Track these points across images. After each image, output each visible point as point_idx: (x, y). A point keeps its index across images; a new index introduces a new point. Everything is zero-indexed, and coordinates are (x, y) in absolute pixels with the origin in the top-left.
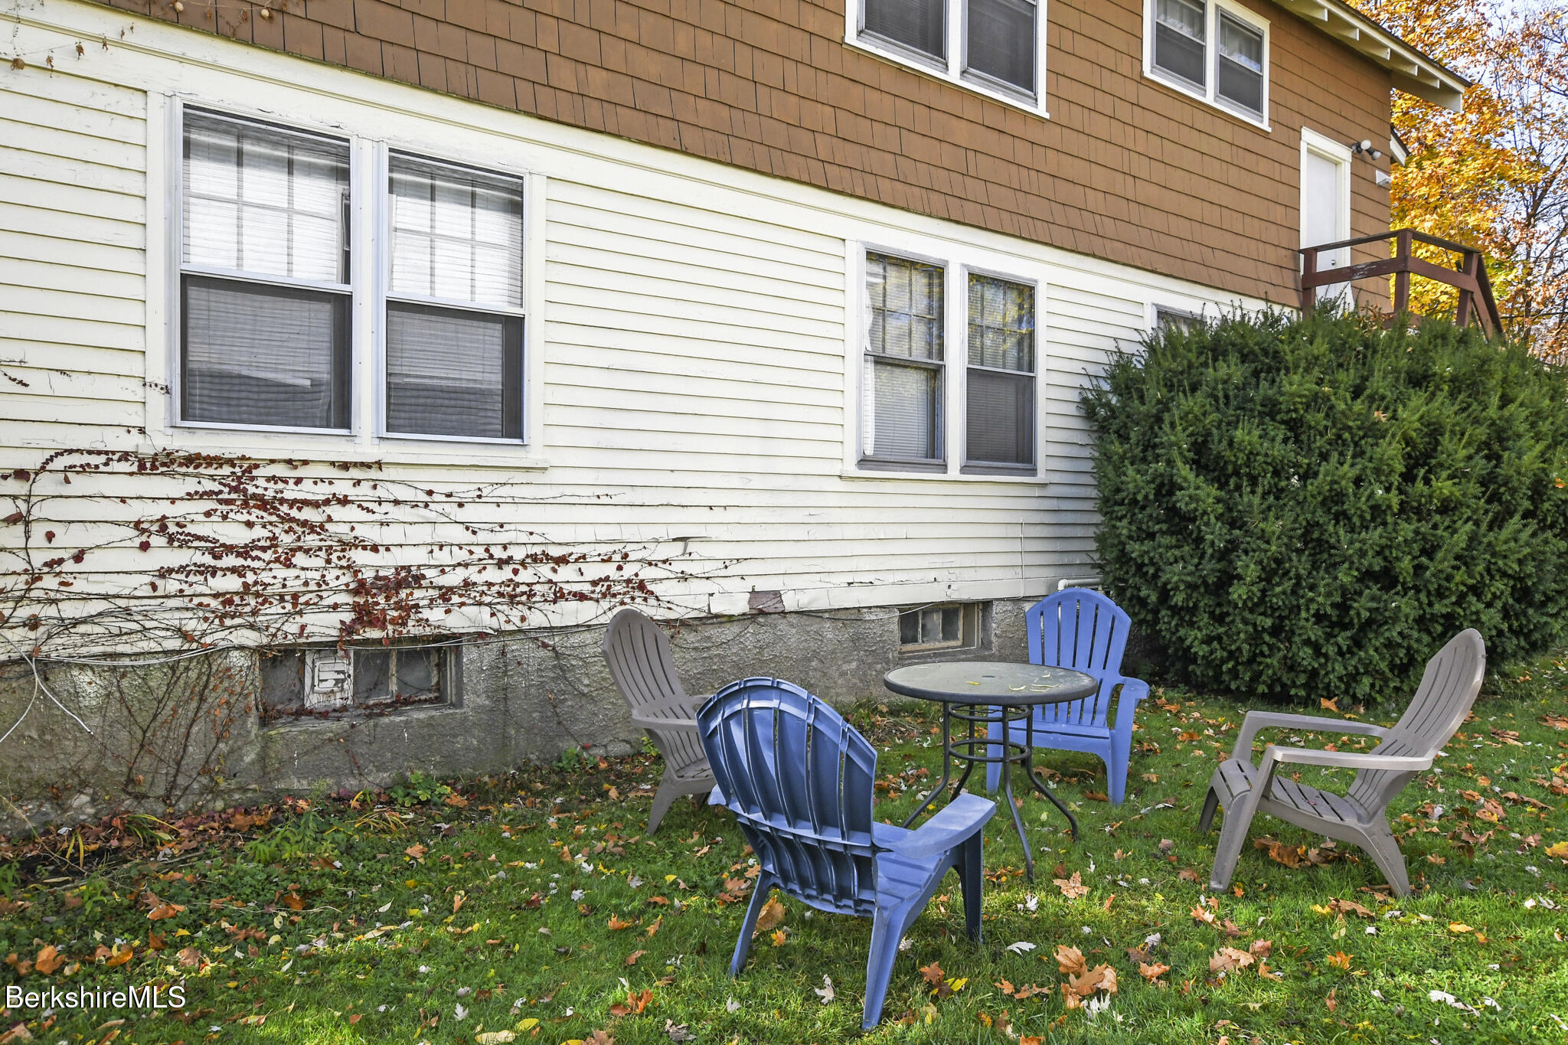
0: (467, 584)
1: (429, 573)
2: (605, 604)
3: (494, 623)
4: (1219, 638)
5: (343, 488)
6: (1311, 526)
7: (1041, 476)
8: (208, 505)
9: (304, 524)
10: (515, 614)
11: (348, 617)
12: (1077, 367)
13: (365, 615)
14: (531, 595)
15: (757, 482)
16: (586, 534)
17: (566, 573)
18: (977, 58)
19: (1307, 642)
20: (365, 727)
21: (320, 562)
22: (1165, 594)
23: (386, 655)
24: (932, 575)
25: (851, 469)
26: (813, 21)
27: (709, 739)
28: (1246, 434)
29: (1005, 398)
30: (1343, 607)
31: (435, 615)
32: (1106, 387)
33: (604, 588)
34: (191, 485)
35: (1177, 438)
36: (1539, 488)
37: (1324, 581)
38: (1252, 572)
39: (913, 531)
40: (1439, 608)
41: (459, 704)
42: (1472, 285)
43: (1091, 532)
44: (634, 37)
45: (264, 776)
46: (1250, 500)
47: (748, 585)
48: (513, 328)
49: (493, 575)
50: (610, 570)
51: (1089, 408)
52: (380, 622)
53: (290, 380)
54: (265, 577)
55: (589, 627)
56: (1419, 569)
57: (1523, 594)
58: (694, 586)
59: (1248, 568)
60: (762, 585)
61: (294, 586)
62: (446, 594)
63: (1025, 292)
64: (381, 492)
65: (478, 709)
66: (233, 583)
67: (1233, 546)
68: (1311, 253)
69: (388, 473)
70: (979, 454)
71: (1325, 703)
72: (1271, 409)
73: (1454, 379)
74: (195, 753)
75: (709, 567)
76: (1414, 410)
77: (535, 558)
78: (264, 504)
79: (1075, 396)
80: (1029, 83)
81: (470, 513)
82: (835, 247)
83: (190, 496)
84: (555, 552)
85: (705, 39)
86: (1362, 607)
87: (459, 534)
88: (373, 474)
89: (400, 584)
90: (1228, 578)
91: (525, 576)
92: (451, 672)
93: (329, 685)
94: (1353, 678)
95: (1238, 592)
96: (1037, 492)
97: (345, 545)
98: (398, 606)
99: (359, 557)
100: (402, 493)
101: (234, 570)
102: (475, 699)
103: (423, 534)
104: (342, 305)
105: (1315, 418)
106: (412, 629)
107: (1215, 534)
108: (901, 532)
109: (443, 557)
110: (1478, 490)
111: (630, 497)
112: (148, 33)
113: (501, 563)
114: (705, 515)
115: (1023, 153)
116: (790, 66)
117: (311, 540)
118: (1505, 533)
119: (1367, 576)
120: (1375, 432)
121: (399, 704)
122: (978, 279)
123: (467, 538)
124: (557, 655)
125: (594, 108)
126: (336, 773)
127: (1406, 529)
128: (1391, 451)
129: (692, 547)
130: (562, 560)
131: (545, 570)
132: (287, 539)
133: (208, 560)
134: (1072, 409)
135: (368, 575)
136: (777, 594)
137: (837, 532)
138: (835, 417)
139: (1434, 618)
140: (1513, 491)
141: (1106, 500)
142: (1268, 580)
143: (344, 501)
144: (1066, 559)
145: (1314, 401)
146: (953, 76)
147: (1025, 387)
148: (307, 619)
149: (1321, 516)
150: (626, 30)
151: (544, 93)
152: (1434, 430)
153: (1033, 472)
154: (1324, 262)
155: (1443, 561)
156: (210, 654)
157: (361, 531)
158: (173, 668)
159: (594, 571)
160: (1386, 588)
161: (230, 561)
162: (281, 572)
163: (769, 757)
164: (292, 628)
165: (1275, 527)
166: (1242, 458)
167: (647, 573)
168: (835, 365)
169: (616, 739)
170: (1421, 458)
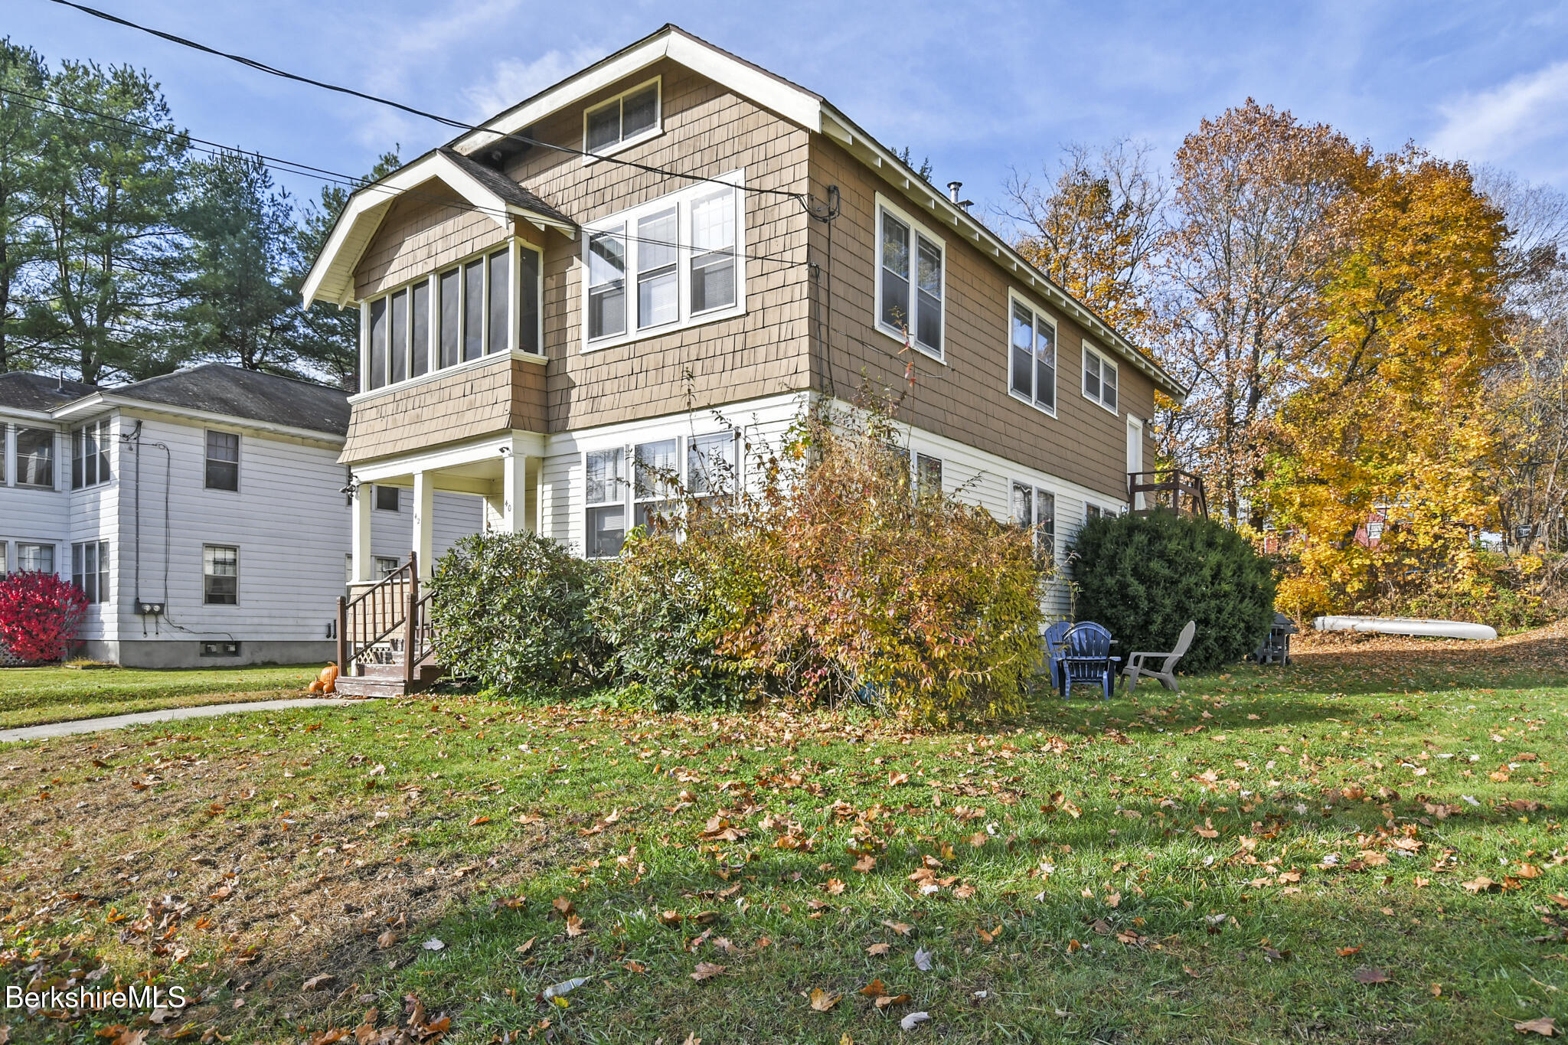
6: (1180, 602)
12: (1068, 533)
18: (1039, 395)
28: (1155, 564)
35: (1127, 565)
36: (1254, 588)
38: (1160, 620)
42: (1199, 495)
46: (1158, 592)
56: (1217, 619)
59: (1157, 618)
63: (1051, 498)
67: (1152, 609)
68: (1133, 475)
72: (1162, 555)
73: (1223, 545)
76: (1214, 557)
79: (1064, 545)
82: (1003, 482)
105: (1179, 559)
107: (1144, 605)
110: (1234, 588)
118: (1244, 605)
120: (1201, 566)
122: (1040, 493)
127: (1213, 603)
128: (1207, 573)
134: (1063, 551)
140: (1246, 589)
145: (1180, 552)
149: (1184, 599)
152: (1219, 565)
154: (1135, 481)
155: (1225, 615)
160: (1206, 626)
165: (1167, 602)
166: (1152, 574)
170: (1216, 576)
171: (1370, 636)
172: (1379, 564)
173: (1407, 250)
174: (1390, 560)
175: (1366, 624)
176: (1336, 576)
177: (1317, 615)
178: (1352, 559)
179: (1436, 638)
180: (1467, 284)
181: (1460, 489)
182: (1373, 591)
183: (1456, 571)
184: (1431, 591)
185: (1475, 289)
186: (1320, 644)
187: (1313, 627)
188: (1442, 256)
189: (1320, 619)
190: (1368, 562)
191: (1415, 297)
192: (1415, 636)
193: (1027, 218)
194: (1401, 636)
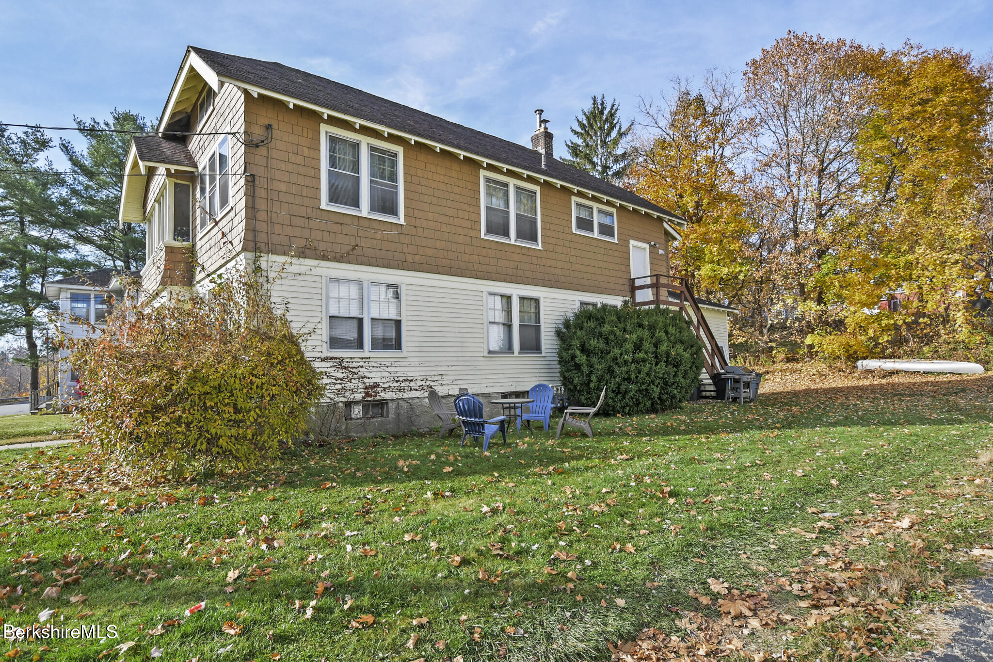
0: (390, 387)
1: (381, 384)
2: (422, 392)
3: (396, 396)
4: (589, 398)
5: (362, 364)
6: (610, 367)
7: (543, 354)
8: (335, 368)
9: (354, 372)
10: (401, 394)
11: (364, 395)
12: (553, 321)
13: (367, 394)
14: (404, 389)
15: (460, 359)
16: (417, 374)
17: (412, 384)
18: (520, 235)
19: (611, 398)
20: (367, 421)
21: (357, 382)
22: (575, 387)
23: (369, 405)
24: (511, 384)
25: (486, 354)
26: (472, 233)
27: (456, 405)
28: (594, 342)
29: (532, 333)
30: (618, 388)
31: (382, 394)
32: (561, 326)
33: (422, 388)
34: (331, 364)
36: (668, 355)
37: (613, 380)
39: (505, 371)
40: (643, 387)
41: (388, 417)
43: (557, 370)
44: (425, 245)
45: (347, 432)
47: (458, 387)
48: (398, 323)
49: (395, 384)
50: (423, 383)
51: (558, 333)
52: (370, 396)
53: (349, 338)
54: (346, 385)
55: (418, 398)
56: (637, 377)
57: (666, 383)
58: (445, 387)
59: (594, 378)
60: (463, 387)
61: (352, 387)
62: (385, 389)
63: (537, 301)
64: (370, 365)
65: (392, 418)
66: (339, 387)
67: (591, 372)
68: (634, 280)
69: (371, 360)
70: (524, 348)
71: (618, 415)
72: (601, 335)
74: (333, 426)
75: (448, 382)
76: (637, 335)
77: (405, 380)
78: (346, 368)
79: (554, 330)
80: (536, 241)
81: (390, 369)
82: (480, 294)
83: (331, 367)
84: (410, 378)
85: (444, 243)
86: (623, 388)
87: (387, 374)
88: (368, 360)
89: (375, 387)
90: (590, 381)
91: (403, 385)
92: (385, 409)
93: (357, 412)
94: (624, 407)
95: (592, 385)
96: (542, 359)
97: (363, 377)
98: (375, 392)
99: (366, 380)
100: (375, 365)
101: (340, 384)
102: (392, 415)
103: (379, 374)
104: (360, 321)
106: (378, 398)
108: (501, 371)
109: (384, 380)
110: (651, 355)
111: (427, 364)
112: (324, 263)
113: (397, 382)
114: (447, 368)
115: (535, 260)
116: (466, 246)
117: (355, 376)
119: (624, 379)
120: (625, 340)
121: (373, 417)
122: (522, 299)
123: (389, 375)
124: (411, 405)
125: (417, 265)
126: (361, 432)
127: (633, 366)
128: (628, 346)
129: (444, 377)
130: (411, 381)
131: (407, 383)
132: (350, 376)
133: (335, 381)
134: (553, 334)
135: (367, 384)
136: (466, 389)
137: (483, 372)
138: (481, 340)
139: (643, 390)
140: (661, 356)
141: (559, 361)
142: (600, 382)
143: (362, 367)
144: (552, 379)
145: (612, 332)
146: (513, 242)
147: (538, 328)
148: (355, 395)
149: (613, 364)
150: (424, 244)
151: (405, 264)
152: (641, 340)
153: (541, 353)
154: (638, 283)
156: (336, 403)
157: (366, 374)
158: (328, 406)
159: (419, 383)
160: (629, 383)
161: (339, 381)
162: (349, 384)
163: (466, 407)
164: (352, 397)
165: (601, 367)
166: (592, 348)
167: (432, 384)
168: (481, 326)
169: (425, 427)
170: (638, 347)
171: (892, 373)
172: (900, 323)
173: (907, 111)
174: (909, 320)
175: (889, 365)
176: (871, 332)
177: (857, 359)
178: (881, 320)
179: (939, 374)
180: (955, 129)
181: (954, 269)
182: (899, 341)
183: (957, 326)
184: (941, 340)
185: (961, 131)
186: (858, 379)
187: (856, 367)
188: (934, 112)
189: (860, 362)
190: (892, 322)
191: (917, 141)
192: (924, 373)
193: (653, 124)
194: (915, 372)
